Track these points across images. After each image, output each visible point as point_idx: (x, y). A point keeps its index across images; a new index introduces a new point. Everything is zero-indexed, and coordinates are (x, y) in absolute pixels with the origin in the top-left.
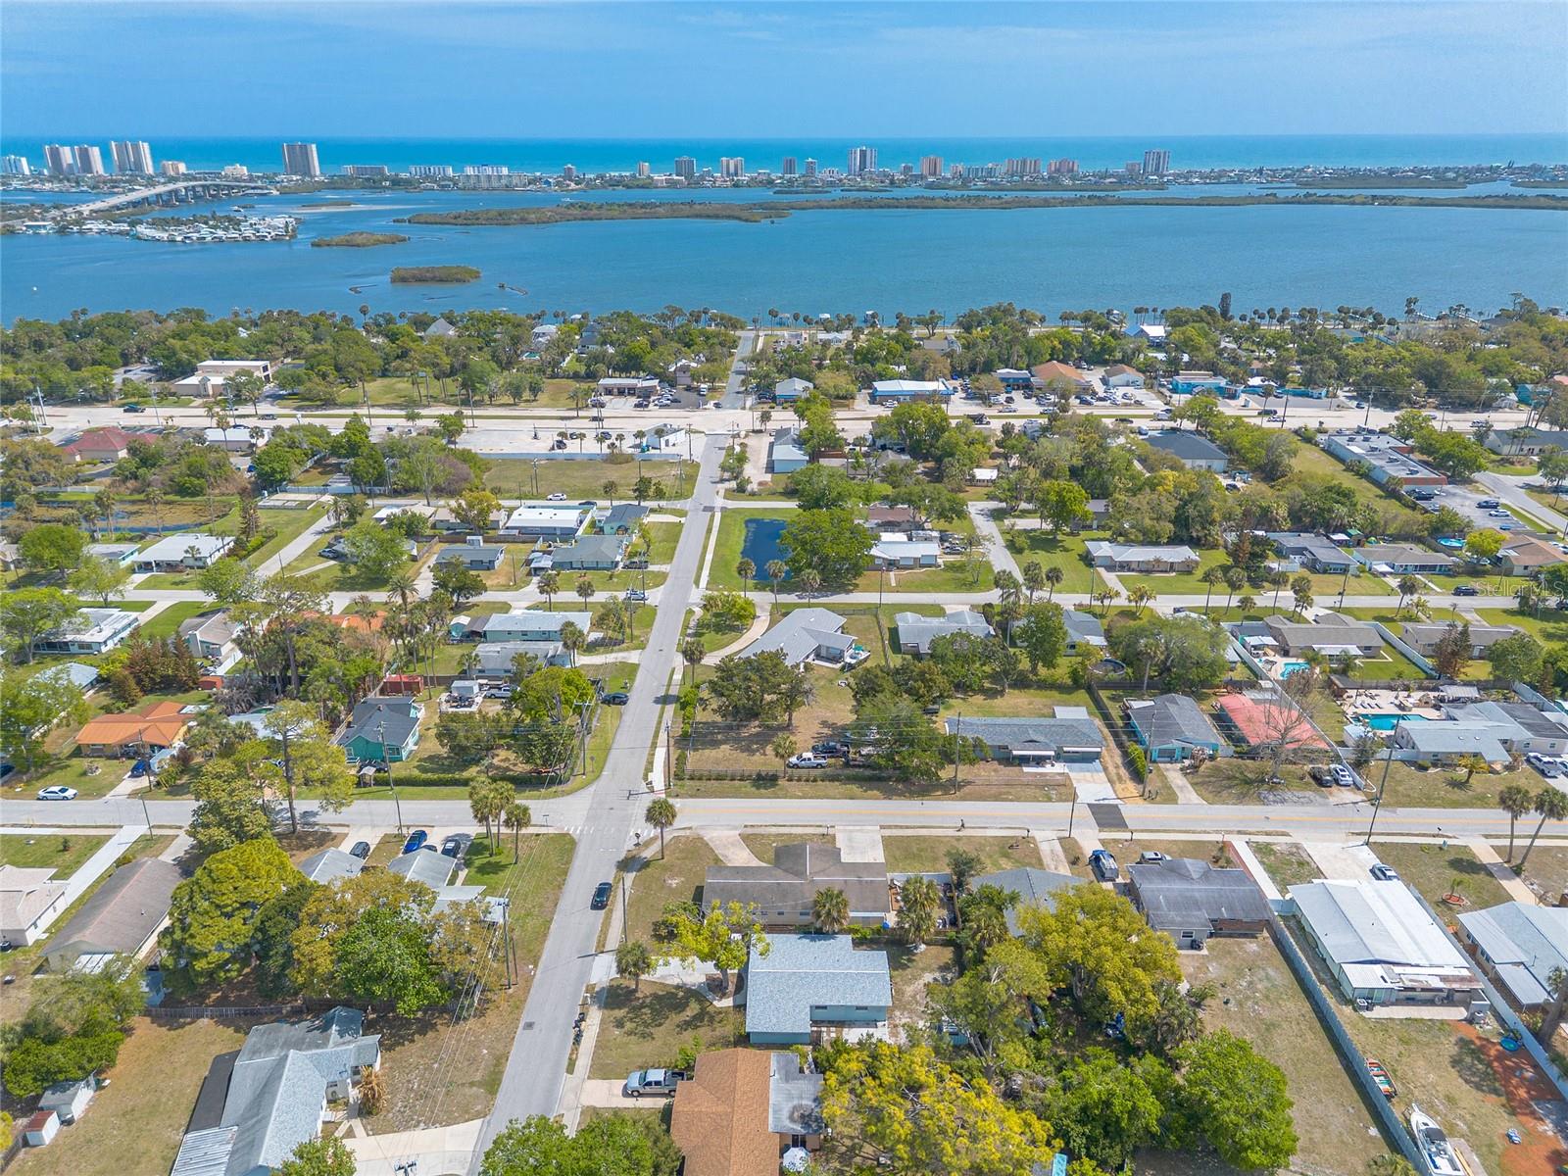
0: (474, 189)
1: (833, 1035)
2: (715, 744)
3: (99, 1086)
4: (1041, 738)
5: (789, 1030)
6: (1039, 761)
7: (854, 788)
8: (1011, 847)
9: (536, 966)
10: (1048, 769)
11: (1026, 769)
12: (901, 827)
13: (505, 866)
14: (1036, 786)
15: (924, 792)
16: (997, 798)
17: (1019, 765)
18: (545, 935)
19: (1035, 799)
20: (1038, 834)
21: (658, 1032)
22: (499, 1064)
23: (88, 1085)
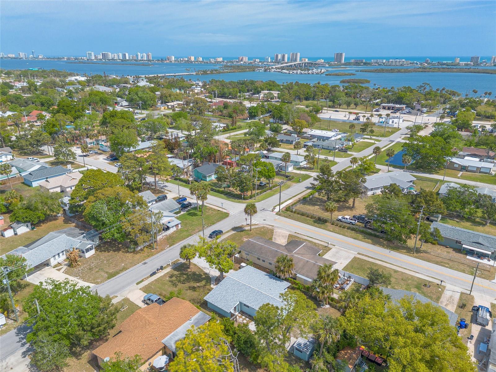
0: (390, 65)
1: (245, 321)
2: (314, 205)
3: (32, 229)
4: (486, 244)
5: (220, 307)
6: (481, 256)
7: (360, 236)
8: (425, 285)
9: (170, 247)
10: (485, 261)
11: (468, 257)
12: (369, 257)
13: (197, 215)
14: (468, 266)
15: (396, 248)
16: (437, 263)
17: (466, 254)
18: (184, 239)
19: (464, 271)
20: (448, 286)
21: (180, 285)
22: (122, 271)
23: (27, 226)
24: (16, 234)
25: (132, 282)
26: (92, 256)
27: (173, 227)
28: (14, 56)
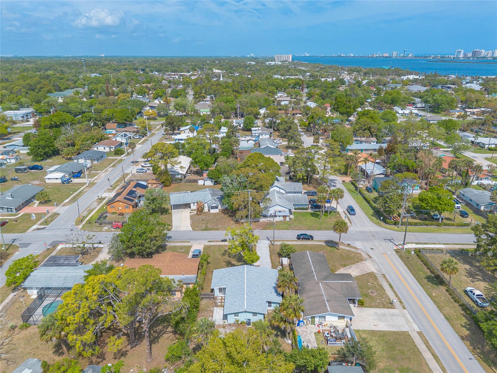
22: (214, 229)
23: (212, 181)
24: (204, 184)
25: (206, 239)
26: (215, 214)
27: (280, 216)
28: (388, 55)
